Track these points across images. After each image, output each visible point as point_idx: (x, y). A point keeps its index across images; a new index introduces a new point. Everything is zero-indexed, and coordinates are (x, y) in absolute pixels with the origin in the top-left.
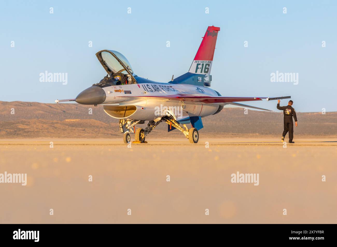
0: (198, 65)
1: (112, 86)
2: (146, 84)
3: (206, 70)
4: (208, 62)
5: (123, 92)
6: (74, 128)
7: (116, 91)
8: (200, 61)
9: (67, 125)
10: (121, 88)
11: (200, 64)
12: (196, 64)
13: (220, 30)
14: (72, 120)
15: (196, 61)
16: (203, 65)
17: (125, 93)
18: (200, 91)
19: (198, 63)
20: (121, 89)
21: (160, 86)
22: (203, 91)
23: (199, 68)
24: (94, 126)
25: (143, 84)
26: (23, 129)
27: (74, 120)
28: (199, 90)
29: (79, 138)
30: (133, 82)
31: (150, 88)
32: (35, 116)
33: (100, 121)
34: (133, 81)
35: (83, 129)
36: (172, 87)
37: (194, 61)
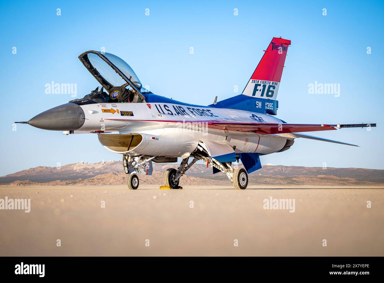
0: (256, 86)
1: (99, 104)
2: (162, 104)
3: (270, 93)
4: (273, 83)
5: (118, 113)
6: (322, 180)
7: (105, 111)
8: (260, 81)
9: (318, 178)
10: (114, 107)
11: (260, 85)
12: (254, 84)
13: (290, 45)
14: (321, 176)
15: (254, 80)
16: (264, 86)
17: (122, 115)
18: (257, 119)
19: (257, 83)
20: (115, 109)
21: (188, 108)
22: (262, 119)
23: (259, 90)
24: (333, 179)
25: (157, 104)
26: (295, 181)
27: (322, 176)
28: (255, 118)
29: (325, 185)
30: (140, 101)
31: (168, 110)
32: (302, 173)
33: (336, 176)
34: (141, 98)
35: (327, 180)
36: (210, 111)
37: (251, 80)
